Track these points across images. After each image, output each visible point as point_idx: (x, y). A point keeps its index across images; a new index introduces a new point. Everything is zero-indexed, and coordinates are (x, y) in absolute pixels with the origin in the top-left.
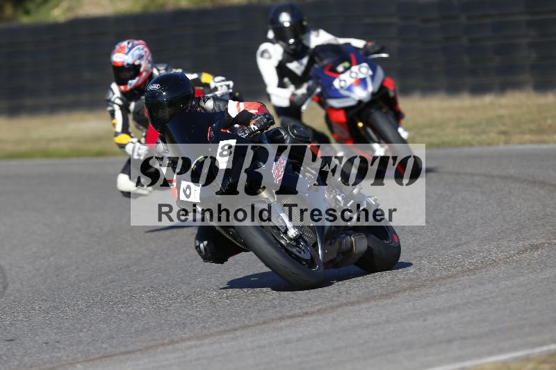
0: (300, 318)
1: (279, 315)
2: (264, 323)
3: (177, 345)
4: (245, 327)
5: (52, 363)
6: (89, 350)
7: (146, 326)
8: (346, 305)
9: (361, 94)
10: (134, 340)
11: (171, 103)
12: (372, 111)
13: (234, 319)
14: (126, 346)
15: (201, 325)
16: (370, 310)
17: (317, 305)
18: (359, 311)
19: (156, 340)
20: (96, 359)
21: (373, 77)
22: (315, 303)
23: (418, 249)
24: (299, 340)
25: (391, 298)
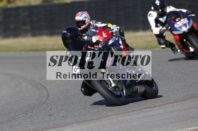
0: (153, 108)
1: (145, 107)
2: (140, 109)
3: (109, 117)
4: (133, 111)
5: (65, 123)
6: (78, 119)
7: (98, 110)
8: (169, 103)
9: (185, 29)
10: (94, 115)
11: (71, 38)
12: (189, 35)
13: (129, 108)
14: (91, 118)
15: (118, 110)
16: (178, 105)
17: (159, 103)
18: (174, 106)
19: (102, 115)
20: (80, 122)
21: (189, 23)
22: (158, 103)
23: (195, 84)
24: (152, 116)
25: (185, 101)
